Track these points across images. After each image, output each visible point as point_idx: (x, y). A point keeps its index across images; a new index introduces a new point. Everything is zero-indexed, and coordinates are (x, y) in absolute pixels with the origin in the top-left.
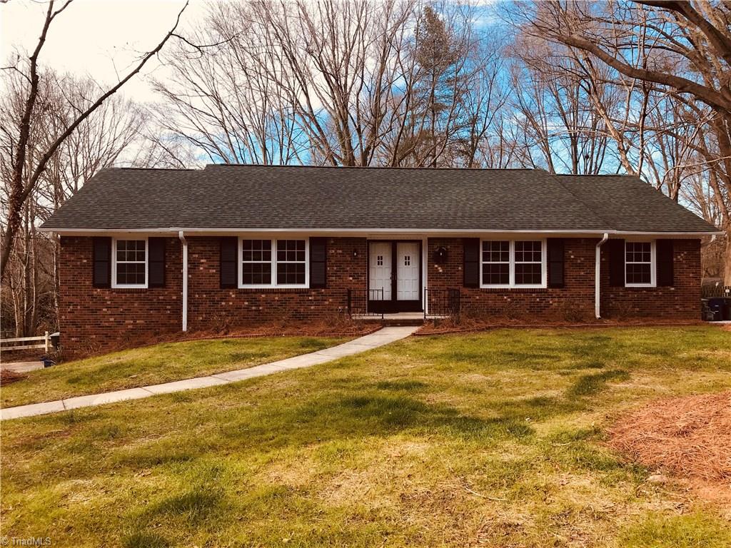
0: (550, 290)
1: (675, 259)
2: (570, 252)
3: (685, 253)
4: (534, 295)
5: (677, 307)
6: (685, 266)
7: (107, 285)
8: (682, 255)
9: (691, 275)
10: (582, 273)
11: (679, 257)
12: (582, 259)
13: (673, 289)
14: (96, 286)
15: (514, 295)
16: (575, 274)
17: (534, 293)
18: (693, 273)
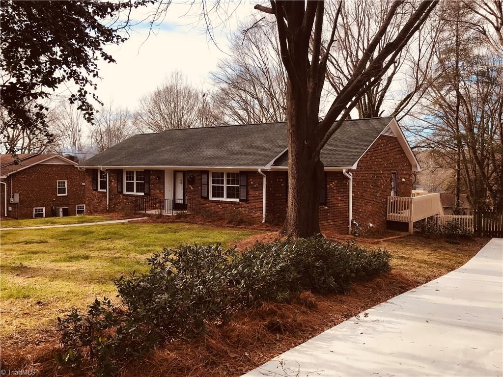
0: (240, 203)
1: (328, 186)
2: (251, 180)
3: (336, 181)
4: (233, 205)
5: (329, 221)
6: (336, 191)
7: (96, 190)
8: (334, 183)
9: (340, 198)
10: (257, 194)
11: (331, 185)
12: (257, 184)
13: (327, 208)
14: (94, 190)
15: (223, 205)
16: (253, 194)
17: (233, 204)
18: (341, 197)
